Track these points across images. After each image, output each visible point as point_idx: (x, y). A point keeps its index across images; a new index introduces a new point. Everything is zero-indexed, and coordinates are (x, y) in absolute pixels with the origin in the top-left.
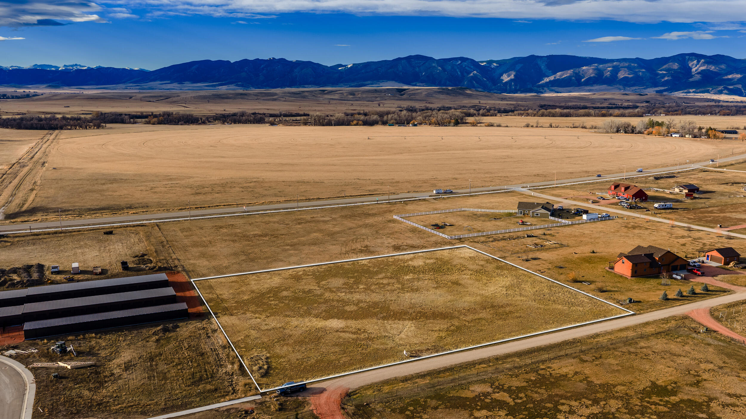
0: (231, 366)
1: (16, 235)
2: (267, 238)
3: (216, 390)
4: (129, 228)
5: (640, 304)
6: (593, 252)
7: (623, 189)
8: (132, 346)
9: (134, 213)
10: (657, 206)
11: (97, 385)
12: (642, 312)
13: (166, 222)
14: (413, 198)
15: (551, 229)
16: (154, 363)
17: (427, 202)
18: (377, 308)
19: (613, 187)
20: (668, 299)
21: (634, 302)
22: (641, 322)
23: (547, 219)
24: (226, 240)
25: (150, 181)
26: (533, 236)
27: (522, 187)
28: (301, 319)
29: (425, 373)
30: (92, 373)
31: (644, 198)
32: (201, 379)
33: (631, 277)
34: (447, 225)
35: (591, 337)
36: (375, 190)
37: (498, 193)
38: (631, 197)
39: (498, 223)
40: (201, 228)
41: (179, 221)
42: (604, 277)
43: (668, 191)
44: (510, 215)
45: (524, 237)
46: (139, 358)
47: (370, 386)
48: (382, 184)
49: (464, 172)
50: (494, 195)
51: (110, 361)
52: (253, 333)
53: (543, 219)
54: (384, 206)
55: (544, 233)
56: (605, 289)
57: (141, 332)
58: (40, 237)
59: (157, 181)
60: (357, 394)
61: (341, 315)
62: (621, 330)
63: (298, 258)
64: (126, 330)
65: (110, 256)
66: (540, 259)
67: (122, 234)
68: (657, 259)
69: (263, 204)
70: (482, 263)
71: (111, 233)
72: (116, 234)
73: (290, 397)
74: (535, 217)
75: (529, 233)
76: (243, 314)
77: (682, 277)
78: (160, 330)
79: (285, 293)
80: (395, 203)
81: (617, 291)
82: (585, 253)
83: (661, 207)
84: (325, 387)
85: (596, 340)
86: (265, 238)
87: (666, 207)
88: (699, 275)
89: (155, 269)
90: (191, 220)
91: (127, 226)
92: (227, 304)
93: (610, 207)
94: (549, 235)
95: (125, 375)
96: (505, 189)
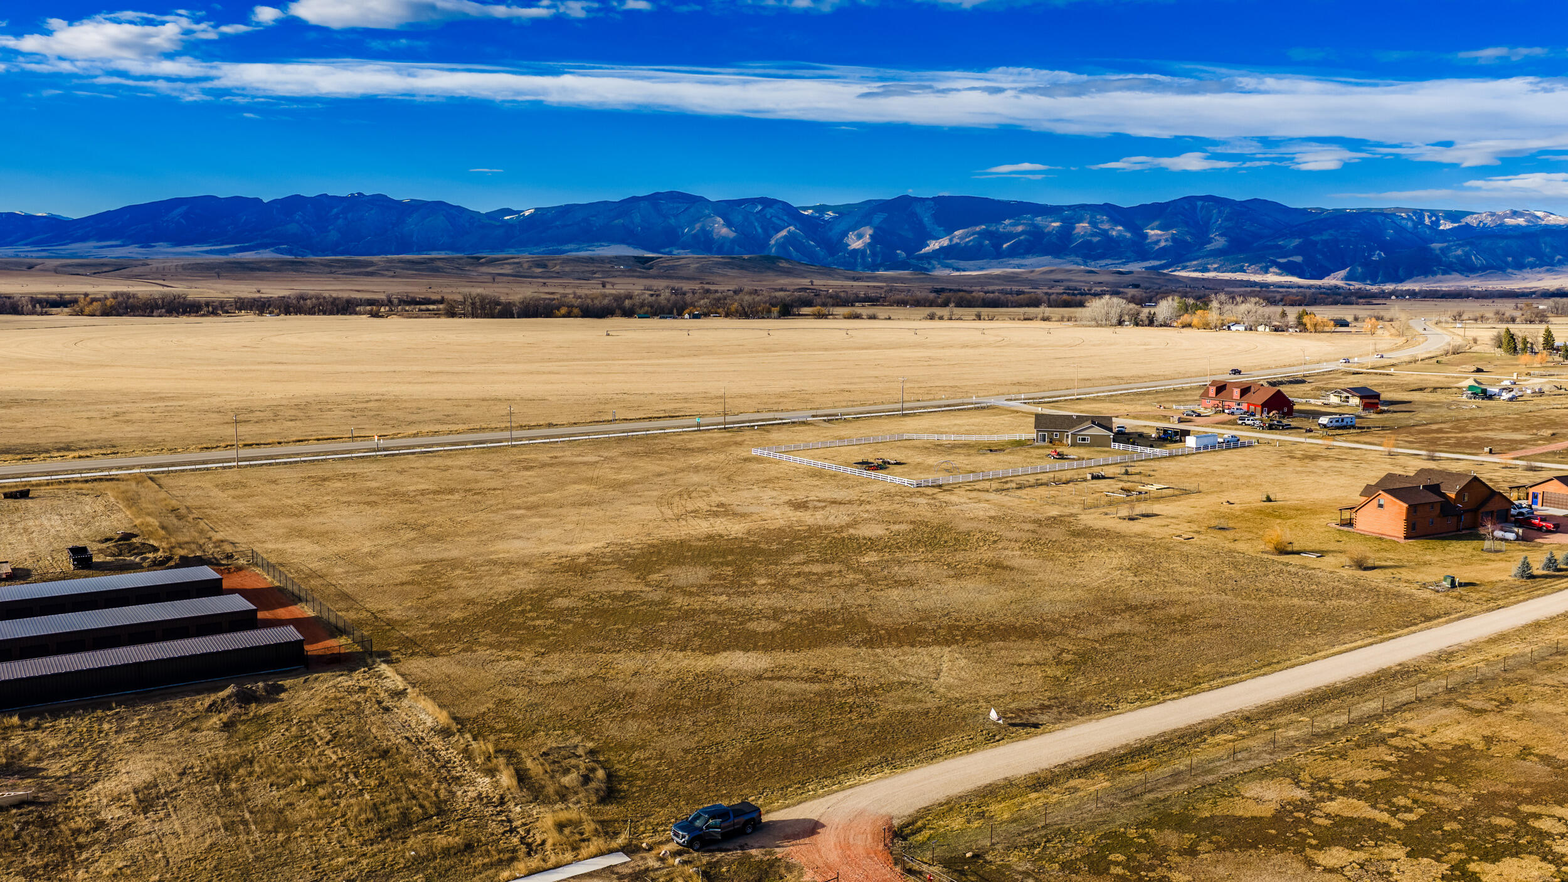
0: (487, 780)
2: (457, 496)
3: (469, 847)
4: (73, 486)
5: (1481, 588)
6: (1269, 500)
7: (1236, 393)
8: (148, 745)
9: (80, 457)
10: (1325, 422)
11: (54, 857)
13: (172, 471)
14: (776, 419)
15: (1132, 464)
16: (233, 785)
17: (812, 427)
18: (836, 623)
19: (1212, 391)
20: (1532, 577)
21: (1460, 585)
22: (1524, 622)
23: (1107, 449)
24: (349, 503)
25: (107, 403)
26: (1104, 478)
27: (1008, 400)
28: (640, 656)
30: (27, 823)
31: (1286, 410)
32: (405, 821)
33: (1406, 538)
34: (889, 463)
36: (676, 410)
37: (964, 409)
38: (1259, 409)
39: (1001, 457)
40: (275, 482)
41: (208, 469)
42: (1341, 541)
43: (1319, 402)
44: (1019, 444)
45: (1085, 480)
46: (182, 774)
47: (949, 807)
48: (686, 400)
49: (857, 380)
50: (953, 413)
51: (82, 786)
52: (518, 694)
53: (1096, 449)
54: (715, 435)
55: (1127, 471)
56: (1370, 563)
57: (169, 708)
59: (127, 403)
60: (919, 830)
61: (748, 642)
62: (1493, 641)
63: (559, 530)
64: (119, 705)
65: (30, 540)
66: (1157, 515)
67: (55, 496)
68: (1453, 495)
69: (415, 435)
70: (1031, 527)
71: (24, 494)
72: (39, 497)
73: (721, 850)
74: (1080, 445)
75: (1097, 471)
76: (465, 650)
77: (1517, 534)
78: (229, 697)
79: (562, 602)
80: (740, 429)
82: (1250, 503)
83: (1335, 424)
84: (814, 816)
85: (1454, 664)
86: (450, 497)
87: (1345, 423)
88: (1549, 531)
89: (172, 563)
90: (238, 467)
91: (68, 482)
92: (408, 631)
93: (1217, 428)
94: (1138, 474)
95: (144, 823)
96: (972, 404)
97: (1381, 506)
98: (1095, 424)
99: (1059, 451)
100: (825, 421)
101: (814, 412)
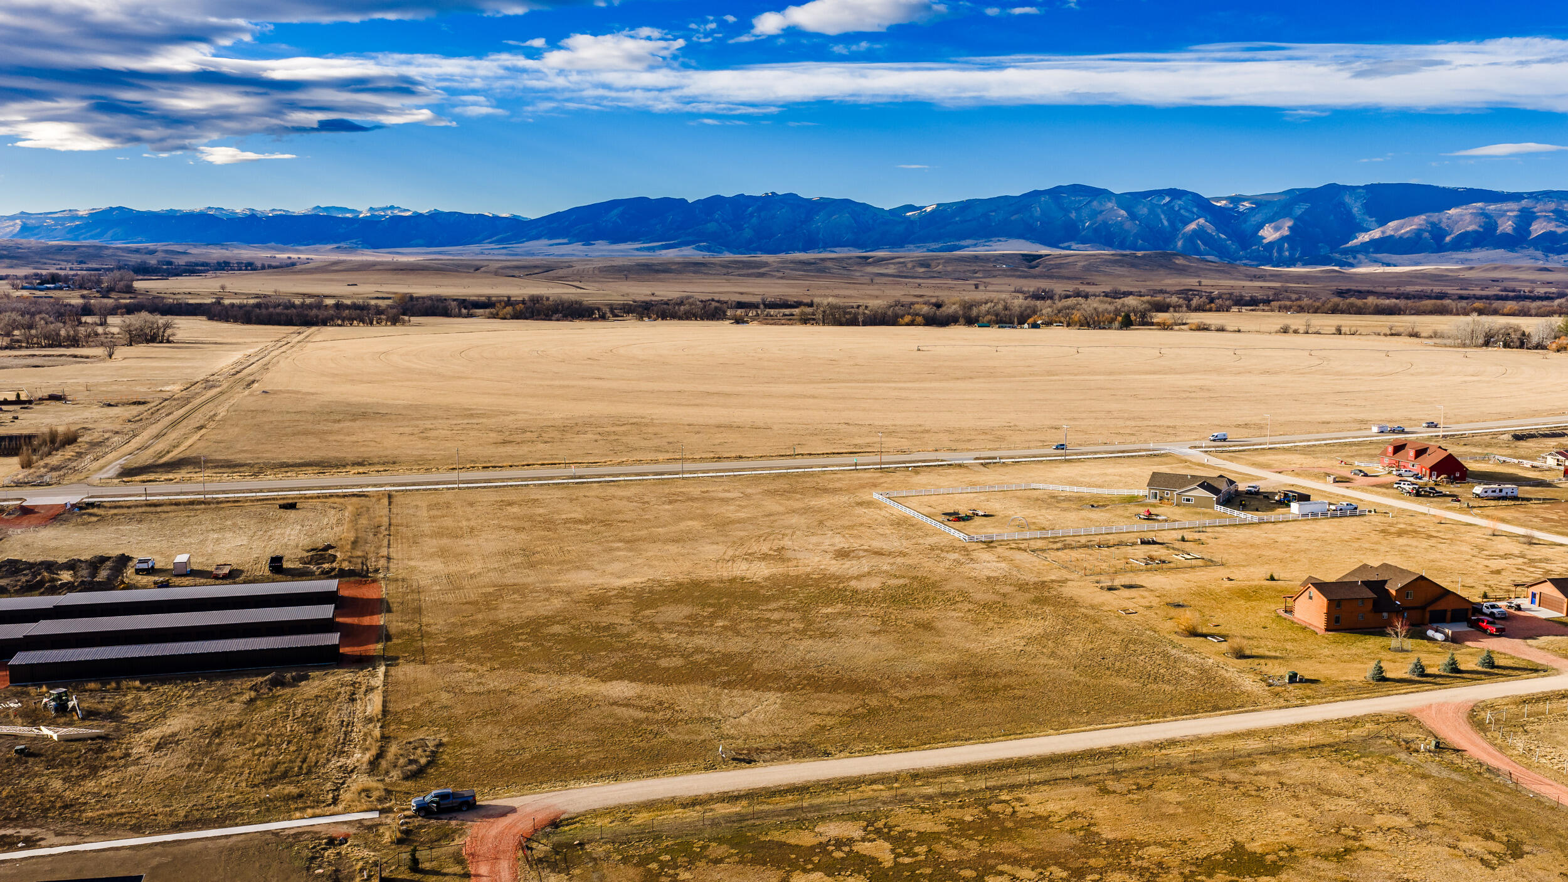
0: (360, 755)
1: (117, 504)
2: (589, 527)
3: (300, 796)
4: (332, 500)
5: (1313, 686)
6: (1272, 579)
7: (1412, 453)
8: (197, 708)
9: (359, 473)
10: (1478, 492)
11: (87, 771)
12: (1308, 701)
13: (409, 490)
14: (938, 460)
15: (1204, 529)
16: (217, 741)
17: (963, 470)
19: (1391, 449)
20: (1385, 679)
21: (1301, 681)
22: (1293, 722)
23: (1209, 510)
24: (503, 527)
25: (429, 418)
26: (1154, 543)
27: (1191, 448)
28: (555, 677)
29: (742, 793)
30: (91, 750)
31: (1458, 475)
32: (285, 775)
33: (1327, 630)
34: (977, 515)
35: (1156, 746)
36: (869, 445)
37: (1132, 456)
38: (1428, 472)
39: (1096, 515)
40: (471, 504)
41: (436, 489)
42: (1264, 628)
43: (1527, 464)
44: (1132, 500)
45: (1134, 544)
46: (195, 730)
47: (609, 811)
48: (890, 433)
49: (1084, 415)
50: (1119, 460)
51: (138, 731)
52: (445, 698)
53: (1199, 510)
54: (867, 475)
55: (1183, 537)
56: (1248, 652)
57: (231, 685)
58: (159, 509)
59: (442, 418)
60: (575, 823)
61: (645, 673)
62: (1235, 736)
63: (628, 565)
64: (203, 679)
65: (265, 547)
66: (1142, 587)
67: (314, 509)
68: (1394, 593)
69: (619, 464)
70: (1007, 589)
71: (292, 506)
72: (303, 508)
73: (435, 819)
74: (1185, 505)
75: (1150, 536)
76: (448, 661)
77: (1446, 636)
78: (266, 681)
79: (557, 629)
80: (895, 470)
81: (1276, 658)
82: (1253, 580)
83: (1490, 494)
84: (516, 805)
85: (1163, 751)
86: (584, 527)
87: (1503, 494)
88: (1492, 635)
89: (333, 574)
90: (459, 488)
91: (331, 496)
92: (428, 642)
93: (1371, 492)
94: (1194, 541)
95: (149, 758)
96: (1150, 450)
97: (1311, 598)
98: (1202, 486)
99: (1153, 511)
100: (982, 464)
101: (977, 455)
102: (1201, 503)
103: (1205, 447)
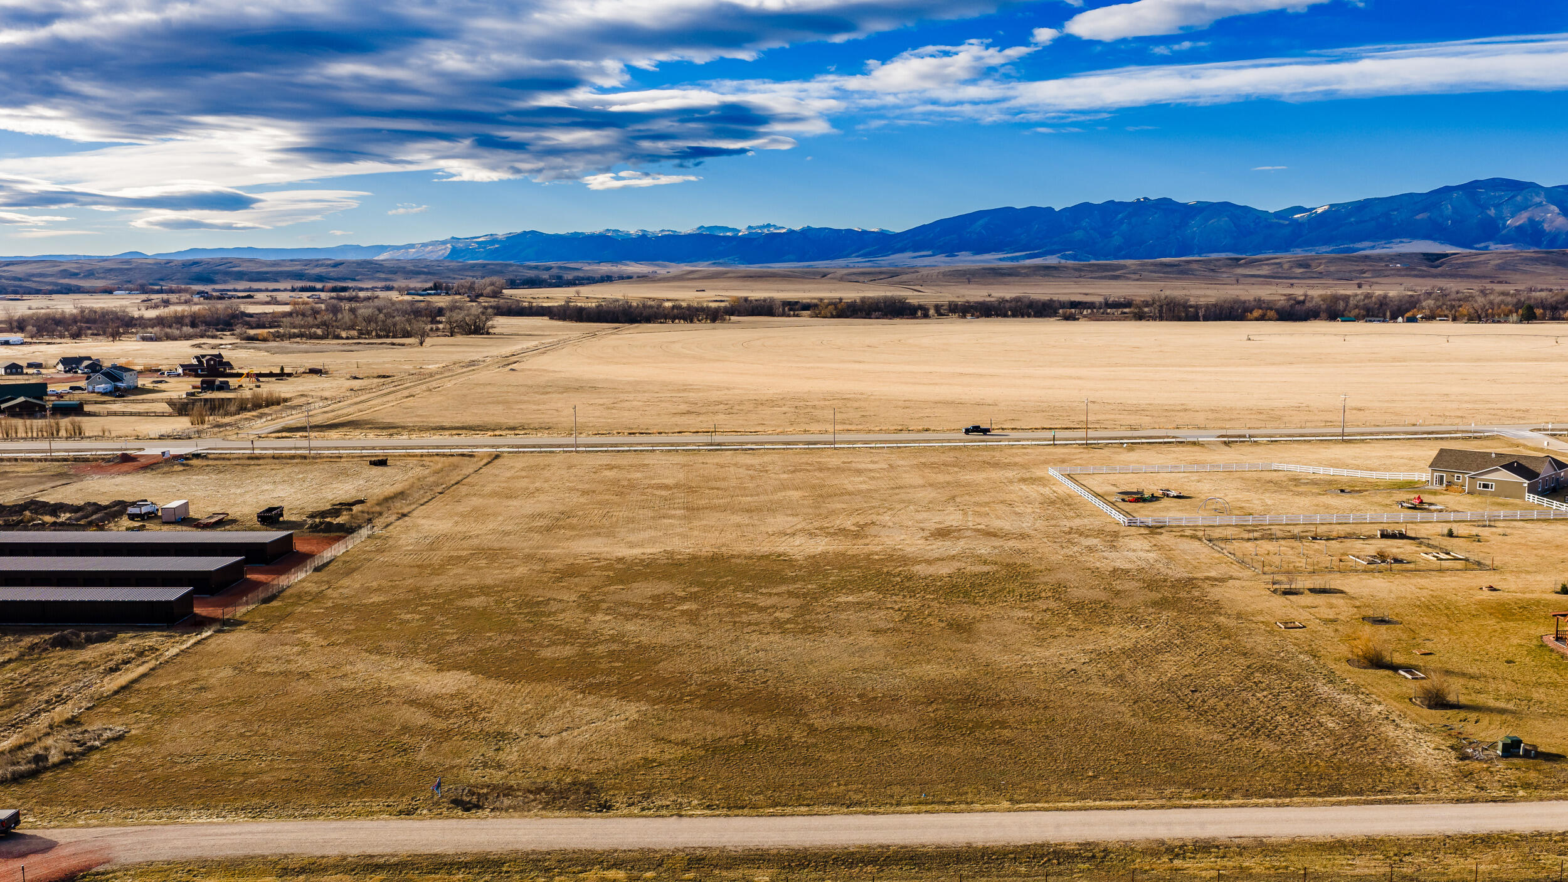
1: (223, 456)
4: (432, 458)
5: (1546, 766)
6: (1564, 591)
12: (1521, 793)
13: (524, 452)
14: (1168, 437)
15: (1492, 523)
17: (1196, 448)
21: (1527, 754)
23: (1517, 501)
26: (1402, 537)
27: (1531, 431)
34: (1168, 496)
35: (1170, 850)
37: (1442, 438)
39: (1339, 501)
41: (553, 452)
42: (1508, 662)
44: (1404, 485)
45: (1368, 537)
50: (1421, 443)
53: (1501, 500)
54: (1073, 451)
55: (1451, 531)
66: (1342, 592)
67: (404, 466)
70: (1129, 586)
71: (382, 463)
72: (394, 465)
74: (1480, 493)
75: (1401, 529)
80: (1106, 446)
81: (1502, 711)
82: (1532, 592)
85: (1177, 863)
90: (577, 452)
91: (437, 455)
94: (1469, 537)
96: (1471, 432)
98: (1509, 467)
99: (1426, 498)
100: (1225, 442)
101: (1224, 432)
102: (1504, 490)
103: (1552, 430)
